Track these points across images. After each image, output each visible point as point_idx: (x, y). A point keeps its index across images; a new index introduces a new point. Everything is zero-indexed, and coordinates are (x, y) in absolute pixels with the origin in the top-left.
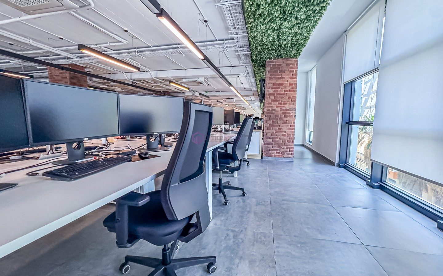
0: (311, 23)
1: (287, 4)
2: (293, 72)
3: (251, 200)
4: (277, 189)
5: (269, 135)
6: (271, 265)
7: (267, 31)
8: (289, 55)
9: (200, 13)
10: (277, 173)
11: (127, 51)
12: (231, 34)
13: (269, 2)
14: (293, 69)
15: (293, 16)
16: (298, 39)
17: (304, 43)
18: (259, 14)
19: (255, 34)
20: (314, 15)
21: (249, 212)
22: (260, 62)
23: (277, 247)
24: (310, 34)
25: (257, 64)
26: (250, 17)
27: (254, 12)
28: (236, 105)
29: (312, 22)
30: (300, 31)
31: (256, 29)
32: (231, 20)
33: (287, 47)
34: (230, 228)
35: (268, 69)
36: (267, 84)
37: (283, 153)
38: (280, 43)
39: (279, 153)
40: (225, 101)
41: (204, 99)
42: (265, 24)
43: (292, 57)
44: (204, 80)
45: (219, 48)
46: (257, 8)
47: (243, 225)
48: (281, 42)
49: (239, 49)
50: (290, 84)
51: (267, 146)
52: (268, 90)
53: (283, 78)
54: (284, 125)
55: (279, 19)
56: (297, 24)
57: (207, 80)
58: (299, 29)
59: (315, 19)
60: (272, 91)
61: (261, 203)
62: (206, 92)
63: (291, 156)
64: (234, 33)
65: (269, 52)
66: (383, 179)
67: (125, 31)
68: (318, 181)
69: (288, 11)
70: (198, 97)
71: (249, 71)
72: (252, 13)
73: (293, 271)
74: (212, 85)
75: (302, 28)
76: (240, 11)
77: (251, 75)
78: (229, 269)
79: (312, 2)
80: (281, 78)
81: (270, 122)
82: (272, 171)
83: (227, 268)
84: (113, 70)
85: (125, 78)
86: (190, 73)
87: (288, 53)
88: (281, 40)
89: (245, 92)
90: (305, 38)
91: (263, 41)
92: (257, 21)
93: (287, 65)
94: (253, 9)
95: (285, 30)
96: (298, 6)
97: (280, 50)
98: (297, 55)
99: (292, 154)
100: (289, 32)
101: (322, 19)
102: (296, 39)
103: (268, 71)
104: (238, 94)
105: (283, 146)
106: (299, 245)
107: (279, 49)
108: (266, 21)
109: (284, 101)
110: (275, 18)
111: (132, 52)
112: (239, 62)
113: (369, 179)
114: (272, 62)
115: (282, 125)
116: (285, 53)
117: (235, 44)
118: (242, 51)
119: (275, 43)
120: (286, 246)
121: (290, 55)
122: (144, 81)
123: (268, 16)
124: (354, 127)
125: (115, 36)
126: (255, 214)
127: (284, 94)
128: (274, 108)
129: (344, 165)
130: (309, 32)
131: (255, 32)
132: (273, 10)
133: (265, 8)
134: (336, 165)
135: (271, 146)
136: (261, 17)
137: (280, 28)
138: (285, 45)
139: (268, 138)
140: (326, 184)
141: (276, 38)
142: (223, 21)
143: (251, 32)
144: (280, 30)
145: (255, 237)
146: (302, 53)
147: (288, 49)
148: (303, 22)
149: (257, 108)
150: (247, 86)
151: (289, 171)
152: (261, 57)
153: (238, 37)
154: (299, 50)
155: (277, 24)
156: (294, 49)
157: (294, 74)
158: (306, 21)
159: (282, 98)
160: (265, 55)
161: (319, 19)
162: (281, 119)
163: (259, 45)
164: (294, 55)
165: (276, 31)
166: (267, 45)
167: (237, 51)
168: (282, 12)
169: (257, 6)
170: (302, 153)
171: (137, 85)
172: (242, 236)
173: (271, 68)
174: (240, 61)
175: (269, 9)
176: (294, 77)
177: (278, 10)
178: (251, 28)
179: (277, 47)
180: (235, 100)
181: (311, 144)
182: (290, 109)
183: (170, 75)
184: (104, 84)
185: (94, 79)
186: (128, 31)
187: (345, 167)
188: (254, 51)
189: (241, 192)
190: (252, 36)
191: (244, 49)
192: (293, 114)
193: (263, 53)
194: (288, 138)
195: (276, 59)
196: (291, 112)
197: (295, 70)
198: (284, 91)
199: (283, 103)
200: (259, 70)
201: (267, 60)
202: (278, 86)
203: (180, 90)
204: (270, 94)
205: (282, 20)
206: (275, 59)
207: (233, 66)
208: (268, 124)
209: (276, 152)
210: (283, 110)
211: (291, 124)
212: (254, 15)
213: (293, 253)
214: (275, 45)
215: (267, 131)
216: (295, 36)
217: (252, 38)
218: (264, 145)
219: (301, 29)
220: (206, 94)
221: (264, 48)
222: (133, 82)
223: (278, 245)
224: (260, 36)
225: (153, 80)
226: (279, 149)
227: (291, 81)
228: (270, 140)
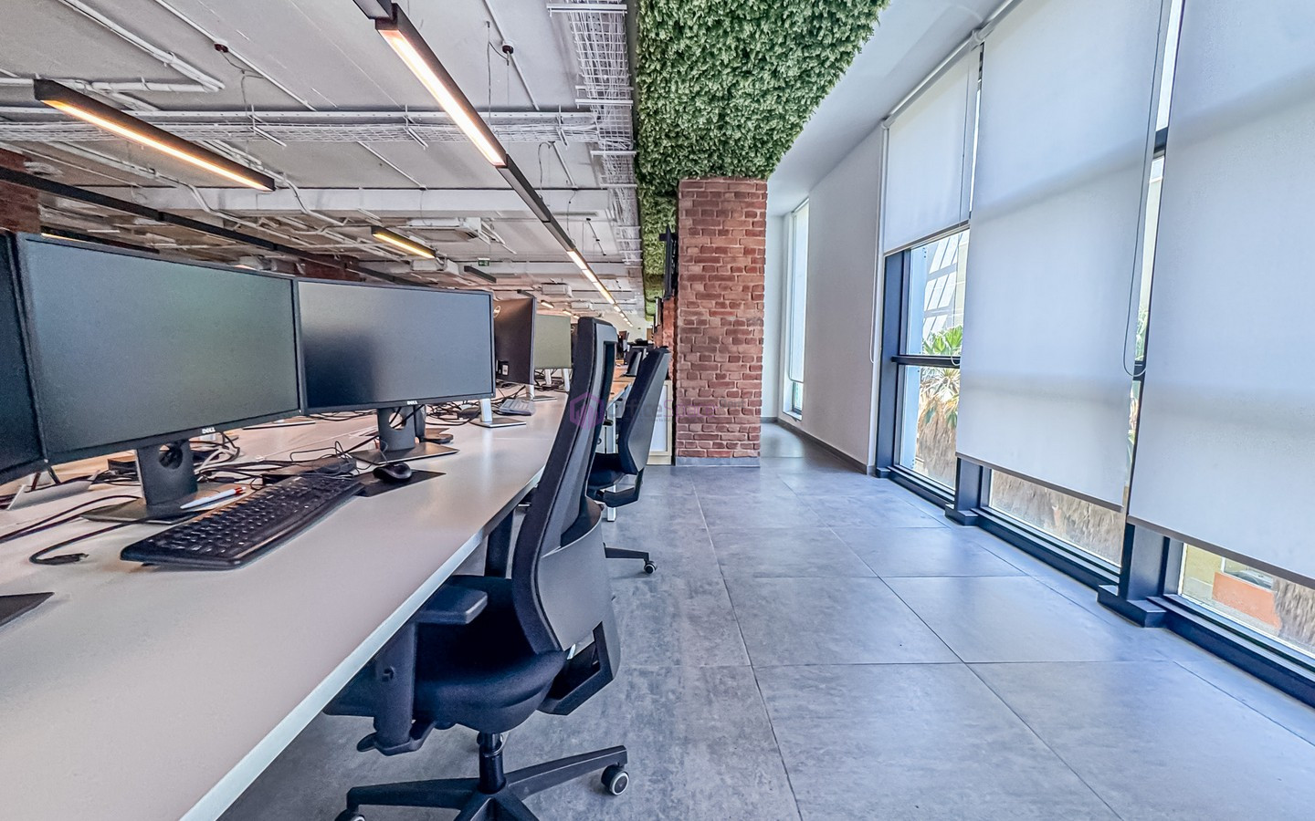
0: (812, 90)
1: (757, 36)
2: (755, 216)
3: (670, 583)
4: (734, 548)
5: (693, 395)
6: (765, 745)
7: (693, 99)
8: (744, 169)
9: (491, 22)
10: (725, 503)
11: (218, 114)
12: (584, 94)
13: (710, 24)
14: (755, 207)
15: (767, 67)
16: (773, 130)
17: (787, 141)
18: (677, 52)
19: (660, 105)
20: (820, 72)
21: (674, 616)
22: (662, 182)
23: (772, 699)
24: (805, 117)
25: (653, 188)
26: (650, 57)
27: (663, 45)
28: (574, 305)
29: (815, 88)
30: (780, 107)
31: (663, 91)
32: (590, 55)
33: (742, 148)
34: (634, 666)
35: (685, 203)
36: (682, 248)
37: (731, 446)
38: (724, 134)
39: (720, 446)
40: (540, 290)
41: (473, 284)
42: (691, 80)
43: (751, 174)
44: (482, 226)
45: (542, 132)
46: (676, 34)
47: (668, 654)
48: (729, 133)
49: (603, 142)
50: (747, 251)
51: (687, 425)
52: (686, 264)
53: (727, 231)
54: (733, 366)
55: (729, 70)
56: (775, 89)
57: (491, 226)
58: (778, 102)
59: (822, 83)
60: (697, 269)
61: (701, 590)
62: (482, 263)
63: (753, 451)
64: (594, 94)
65: (691, 156)
66: (983, 500)
67: (218, 47)
68: (833, 517)
69: (758, 53)
70: (455, 276)
71: (624, 206)
72: (657, 46)
73: (821, 751)
74: (503, 241)
75: (788, 101)
76: (618, 33)
77: (628, 216)
78: (661, 776)
79: (820, 38)
80: (722, 233)
81: (695, 357)
82: (710, 496)
83: (653, 774)
84: (151, 177)
85: (198, 205)
86: (435, 202)
87: (744, 162)
88: (728, 127)
89: (604, 264)
90: (791, 129)
91: (678, 125)
92: (669, 69)
93: (737, 194)
94: (663, 36)
95: (742, 100)
96: (782, 45)
97: (721, 154)
98: (765, 171)
99: (755, 447)
100: (752, 109)
101: (837, 83)
102: (768, 128)
103: (687, 211)
104: (588, 273)
105: (732, 426)
106: (823, 686)
107: (719, 149)
108: (694, 72)
109: (731, 297)
110: (719, 68)
111: (234, 121)
112: (596, 178)
113: (951, 502)
114: (698, 185)
115: (727, 365)
116: (736, 162)
117: (594, 126)
118: (609, 148)
119: (711, 134)
120: (791, 692)
121: (747, 169)
122: (269, 218)
123: (702, 60)
124: (910, 369)
125: (176, 62)
126: (693, 619)
127: (731, 279)
128: (704, 318)
129: (890, 470)
130: (802, 113)
131: (658, 98)
132: (718, 46)
133: (697, 36)
134: (868, 470)
135: (697, 427)
136: (683, 59)
137: (730, 96)
138: (737, 141)
139: (689, 404)
140: (854, 524)
141: (715, 121)
142: (561, 53)
143: (648, 99)
144: (729, 100)
145: (707, 682)
146: (778, 167)
147: (744, 153)
148: (792, 86)
149: (635, 312)
150: (610, 248)
151: (753, 494)
152: (668, 169)
153: (602, 107)
154: (771, 157)
155: (724, 84)
156: (759, 155)
157: (757, 222)
158: (798, 85)
159: (725, 288)
160: (679, 163)
161: (830, 82)
162: (724, 349)
163: (667, 136)
164: (757, 169)
165: (718, 100)
166: (687, 138)
167: (595, 146)
168: (740, 53)
169: (674, 28)
170: (774, 444)
171: (240, 231)
172: (671, 683)
173: (693, 201)
174: (600, 176)
175: (706, 41)
176: (758, 231)
177: (730, 47)
178: (649, 87)
179: (715, 144)
180: (570, 289)
181: (800, 417)
182: (748, 320)
183: (369, 203)
184: (108, 221)
185: (65, 203)
186: (230, 50)
187: (891, 476)
188: (649, 150)
189: (641, 562)
190: (648, 108)
191: (616, 142)
192: (757, 336)
193: (674, 159)
194: (743, 402)
195: (708, 178)
196: (751, 328)
197: (758, 212)
198: (731, 268)
199: (727, 302)
200: (657, 204)
201: (682, 178)
202: (714, 255)
203: (396, 254)
204: (693, 278)
205: (739, 75)
206: (705, 177)
207: (574, 187)
208: (689, 364)
209: (711, 442)
210: (730, 323)
211: (753, 364)
212: (663, 52)
213: (812, 707)
214: (711, 139)
215: (686, 383)
216: (767, 119)
217: (648, 115)
218: (678, 424)
219: (785, 103)
220: (485, 270)
221: (677, 146)
222: (225, 222)
223: (771, 693)
224: (673, 112)
225: (303, 217)
226: (720, 434)
227: (751, 243)
228: (694, 410)
